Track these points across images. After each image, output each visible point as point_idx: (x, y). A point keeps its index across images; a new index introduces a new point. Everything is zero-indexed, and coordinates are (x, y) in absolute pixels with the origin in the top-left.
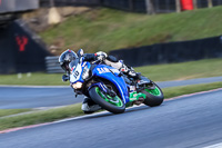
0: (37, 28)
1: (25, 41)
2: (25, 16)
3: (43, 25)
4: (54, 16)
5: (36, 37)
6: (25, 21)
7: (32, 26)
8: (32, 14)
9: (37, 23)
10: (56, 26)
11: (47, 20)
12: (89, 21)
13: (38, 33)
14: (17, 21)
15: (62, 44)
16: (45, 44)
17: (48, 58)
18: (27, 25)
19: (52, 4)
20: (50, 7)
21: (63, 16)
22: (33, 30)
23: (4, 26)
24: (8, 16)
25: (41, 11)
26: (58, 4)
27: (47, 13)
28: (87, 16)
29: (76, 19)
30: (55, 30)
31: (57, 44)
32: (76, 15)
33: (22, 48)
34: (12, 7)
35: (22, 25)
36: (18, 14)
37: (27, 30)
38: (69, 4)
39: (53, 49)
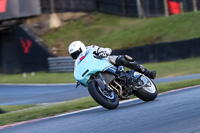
0: (40, 32)
1: (29, 44)
2: (28, 22)
3: (45, 29)
4: (55, 21)
5: (39, 40)
6: (28, 26)
7: (34, 30)
8: (35, 20)
9: (40, 27)
10: (56, 30)
11: (48, 24)
12: (86, 25)
13: (40, 36)
14: (22, 26)
15: (63, 46)
16: (47, 47)
17: (50, 59)
18: (30, 29)
19: (53, 10)
20: (51, 13)
21: (63, 21)
22: (36, 34)
23: (10, 31)
24: (13, 21)
25: (43, 17)
26: (58, 10)
27: (49, 18)
28: (84, 21)
29: (75, 23)
30: (56, 34)
31: (57, 46)
32: (75, 20)
33: (26, 50)
34: (17, 14)
35: (26, 29)
36: (22, 20)
37: (30, 34)
38: (68, 10)
39: (54, 50)
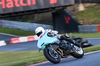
0: (74, 13)
2: (68, 8)
3: (77, 12)
4: (81, 8)
5: (73, 17)
6: (68, 10)
7: (72, 12)
8: (71, 7)
9: (74, 11)
10: (82, 12)
11: (78, 9)
12: (97, 10)
13: (74, 15)
14: (65, 10)
15: (86, 20)
16: (78, 20)
17: (79, 26)
18: (69, 12)
19: (80, 2)
20: (79, 3)
21: (86, 7)
22: (72, 14)
23: (59, 12)
24: (61, 8)
25: (76, 6)
26: (83, 2)
27: (78, 6)
28: (96, 7)
29: (92, 9)
30: (82, 14)
31: (83, 20)
32: (92, 7)
33: (67, 22)
34: (63, 4)
35: (67, 12)
36: (65, 7)
37: (69, 14)
38: (88, 2)
39: (81, 22)
